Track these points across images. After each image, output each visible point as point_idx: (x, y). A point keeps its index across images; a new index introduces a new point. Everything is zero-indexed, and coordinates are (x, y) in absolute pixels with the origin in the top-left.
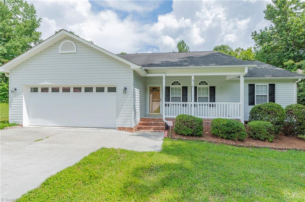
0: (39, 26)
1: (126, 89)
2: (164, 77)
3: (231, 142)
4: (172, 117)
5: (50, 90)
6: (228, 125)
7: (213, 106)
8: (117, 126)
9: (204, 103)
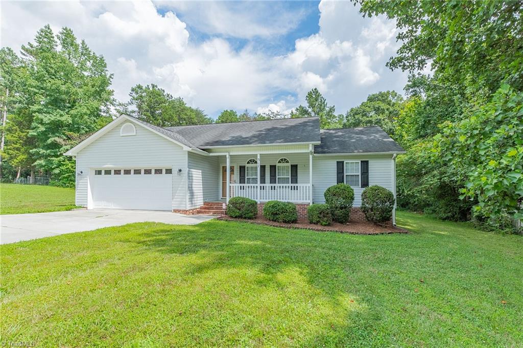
0: (110, 84)
1: (180, 170)
2: (227, 156)
5: (113, 172)
7: (294, 189)
8: (173, 208)
9: (284, 185)
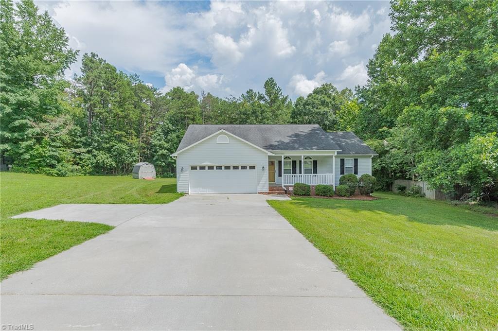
1: (263, 167)
2: (283, 157)
3: (325, 197)
4: (292, 184)
5: (207, 168)
6: (324, 188)
8: (258, 191)
